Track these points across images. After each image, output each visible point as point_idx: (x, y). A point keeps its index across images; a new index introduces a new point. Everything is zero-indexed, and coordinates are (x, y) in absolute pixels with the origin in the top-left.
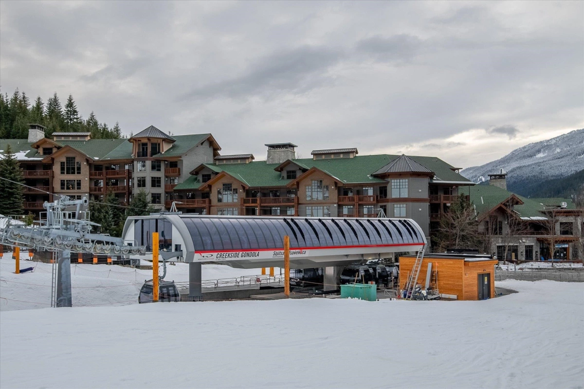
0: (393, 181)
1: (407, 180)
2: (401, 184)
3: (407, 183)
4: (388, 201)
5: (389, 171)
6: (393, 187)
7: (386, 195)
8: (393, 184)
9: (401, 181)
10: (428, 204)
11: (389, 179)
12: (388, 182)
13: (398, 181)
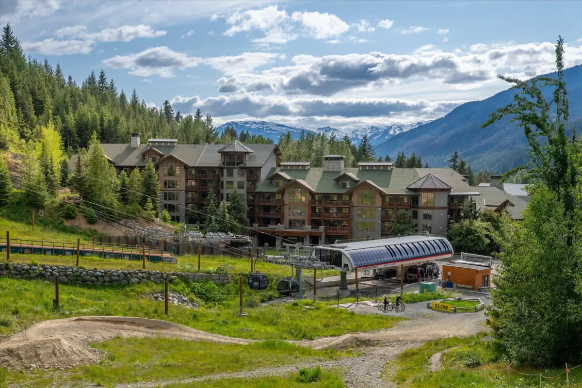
0: (423, 194)
1: (433, 194)
2: (429, 196)
3: (433, 196)
4: (419, 208)
5: (421, 188)
6: (423, 198)
7: (417, 203)
8: (423, 196)
9: (429, 194)
10: (447, 210)
11: (421, 193)
12: (419, 195)
13: (427, 194)
